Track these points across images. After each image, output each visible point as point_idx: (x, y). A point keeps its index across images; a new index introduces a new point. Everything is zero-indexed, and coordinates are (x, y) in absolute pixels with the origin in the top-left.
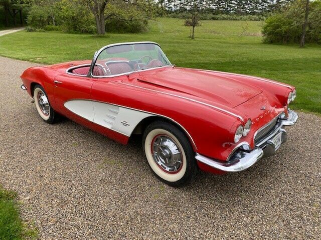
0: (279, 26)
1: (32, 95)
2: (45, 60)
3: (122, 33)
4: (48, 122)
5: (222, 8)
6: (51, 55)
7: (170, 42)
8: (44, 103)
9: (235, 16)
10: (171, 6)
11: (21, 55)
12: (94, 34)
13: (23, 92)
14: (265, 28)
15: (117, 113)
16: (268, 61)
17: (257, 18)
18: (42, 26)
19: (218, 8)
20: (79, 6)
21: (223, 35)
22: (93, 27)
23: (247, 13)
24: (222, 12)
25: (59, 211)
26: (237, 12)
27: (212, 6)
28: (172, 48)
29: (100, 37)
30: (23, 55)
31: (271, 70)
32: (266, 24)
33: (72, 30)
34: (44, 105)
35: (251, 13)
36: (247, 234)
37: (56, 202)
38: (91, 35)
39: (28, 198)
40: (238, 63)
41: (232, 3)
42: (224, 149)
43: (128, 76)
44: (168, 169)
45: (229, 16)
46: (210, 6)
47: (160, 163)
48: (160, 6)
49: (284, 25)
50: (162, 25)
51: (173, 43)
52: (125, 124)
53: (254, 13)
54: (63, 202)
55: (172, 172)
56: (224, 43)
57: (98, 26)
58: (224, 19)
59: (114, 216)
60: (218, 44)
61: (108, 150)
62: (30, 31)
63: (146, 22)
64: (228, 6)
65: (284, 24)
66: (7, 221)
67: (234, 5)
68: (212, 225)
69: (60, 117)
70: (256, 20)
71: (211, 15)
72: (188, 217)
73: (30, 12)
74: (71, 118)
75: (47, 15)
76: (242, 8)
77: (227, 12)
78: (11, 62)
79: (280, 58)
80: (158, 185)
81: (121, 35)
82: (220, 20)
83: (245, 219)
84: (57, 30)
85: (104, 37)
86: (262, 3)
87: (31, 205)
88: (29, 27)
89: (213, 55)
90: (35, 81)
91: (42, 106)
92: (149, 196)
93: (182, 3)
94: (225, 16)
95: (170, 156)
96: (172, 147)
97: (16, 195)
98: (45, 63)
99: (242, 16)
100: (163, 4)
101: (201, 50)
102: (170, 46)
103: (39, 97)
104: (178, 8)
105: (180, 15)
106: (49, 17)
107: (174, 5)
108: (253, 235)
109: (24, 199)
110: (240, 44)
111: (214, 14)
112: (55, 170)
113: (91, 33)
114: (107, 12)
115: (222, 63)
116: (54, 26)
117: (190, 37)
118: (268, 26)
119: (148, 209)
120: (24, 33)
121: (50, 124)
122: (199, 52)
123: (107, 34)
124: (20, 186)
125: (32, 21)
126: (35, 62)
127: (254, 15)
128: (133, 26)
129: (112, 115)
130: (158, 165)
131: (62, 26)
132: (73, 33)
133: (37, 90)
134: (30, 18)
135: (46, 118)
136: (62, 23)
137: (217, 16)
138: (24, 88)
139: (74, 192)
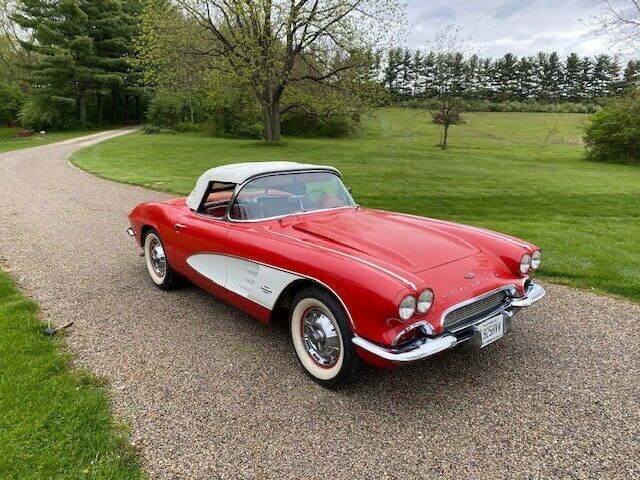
0: (617, 129)
1: (143, 245)
2: (170, 185)
3: (312, 137)
4: (162, 287)
5: (511, 89)
6: (179, 178)
7: (399, 156)
8: (159, 256)
9: (537, 105)
10: (409, 86)
11: (132, 175)
12: (260, 139)
13: (129, 238)
14: (590, 131)
15: (256, 274)
16: (578, 197)
17: (584, 108)
18: (171, 125)
19: (503, 90)
20: (237, 91)
21: (508, 143)
22: (259, 126)
23: (562, 99)
24: (511, 98)
25: (161, 406)
26: (541, 98)
27: (489, 86)
28: (398, 168)
29: (270, 145)
30: (135, 176)
31: (575, 214)
32: (591, 123)
33: (222, 132)
34: (157, 261)
35: (570, 100)
36: (416, 455)
37: (159, 395)
38: (255, 141)
39: (123, 387)
40: (515, 198)
41: (530, 81)
42: (388, 329)
43: (280, 221)
44: (322, 361)
45: (525, 105)
46: (485, 85)
47: (312, 351)
48: (387, 85)
49: (627, 126)
50: (388, 122)
51: (403, 157)
52: (267, 291)
53: (577, 100)
54: (168, 396)
55: (328, 365)
56: (506, 157)
57: (269, 125)
58: (514, 110)
59: (234, 419)
60: (491, 160)
61: (244, 333)
62: (151, 132)
63: (356, 118)
64: (523, 85)
65: (628, 123)
66: (95, 410)
67: (534, 85)
68: (369, 441)
69: (180, 281)
70: (581, 111)
71: (487, 103)
72: (338, 429)
73: (153, 101)
74: (196, 282)
75: (181, 105)
76: (552, 90)
77: (523, 98)
78: (115, 188)
79: (607, 191)
80: (306, 386)
81: (309, 141)
82: (507, 111)
83: (420, 437)
84: (196, 131)
85: (276, 145)
86: (593, 79)
87: (126, 396)
88: (149, 126)
89: (472, 182)
90: (148, 222)
91: (155, 261)
92: (289, 398)
93: (430, 81)
94: (517, 104)
95: (323, 341)
96: (327, 325)
97: (106, 382)
98: (168, 191)
99: (552, 105)
100: (394, 82)
101: (453, 172)
102: (395, 164)
103: (152, 248)
104: (423, 90)
105: (425, 103)
106: (184, 108)
107: (415, 85)
108: (424, 457)
109: (117, 388)
110: (537, 160)
111: (494, 100)
112: (162, 355)
113: (255, 136)
114: (285, 101)
115: (485, 199)
116: (191, 124)
117: (439, 146)
118: (594, 128)
119: (284, 414)
120: (141, 136)
121: (164, 290)
122: (448, 176)
123: (283, 140)
124: (113, 372)
125: (155, 115)
126: (153, 189)
127: (578, 102)
128: (332, 125)
129: (250, 277)
130: (309, 354)
131: (205, 125)
132: (224, 137)
133: (151, 236)
134: (152, 110)
135: (159, 280)
136: (206, 118)
137: (501, 105)
138: (132, 233)
139: (185, 385)
